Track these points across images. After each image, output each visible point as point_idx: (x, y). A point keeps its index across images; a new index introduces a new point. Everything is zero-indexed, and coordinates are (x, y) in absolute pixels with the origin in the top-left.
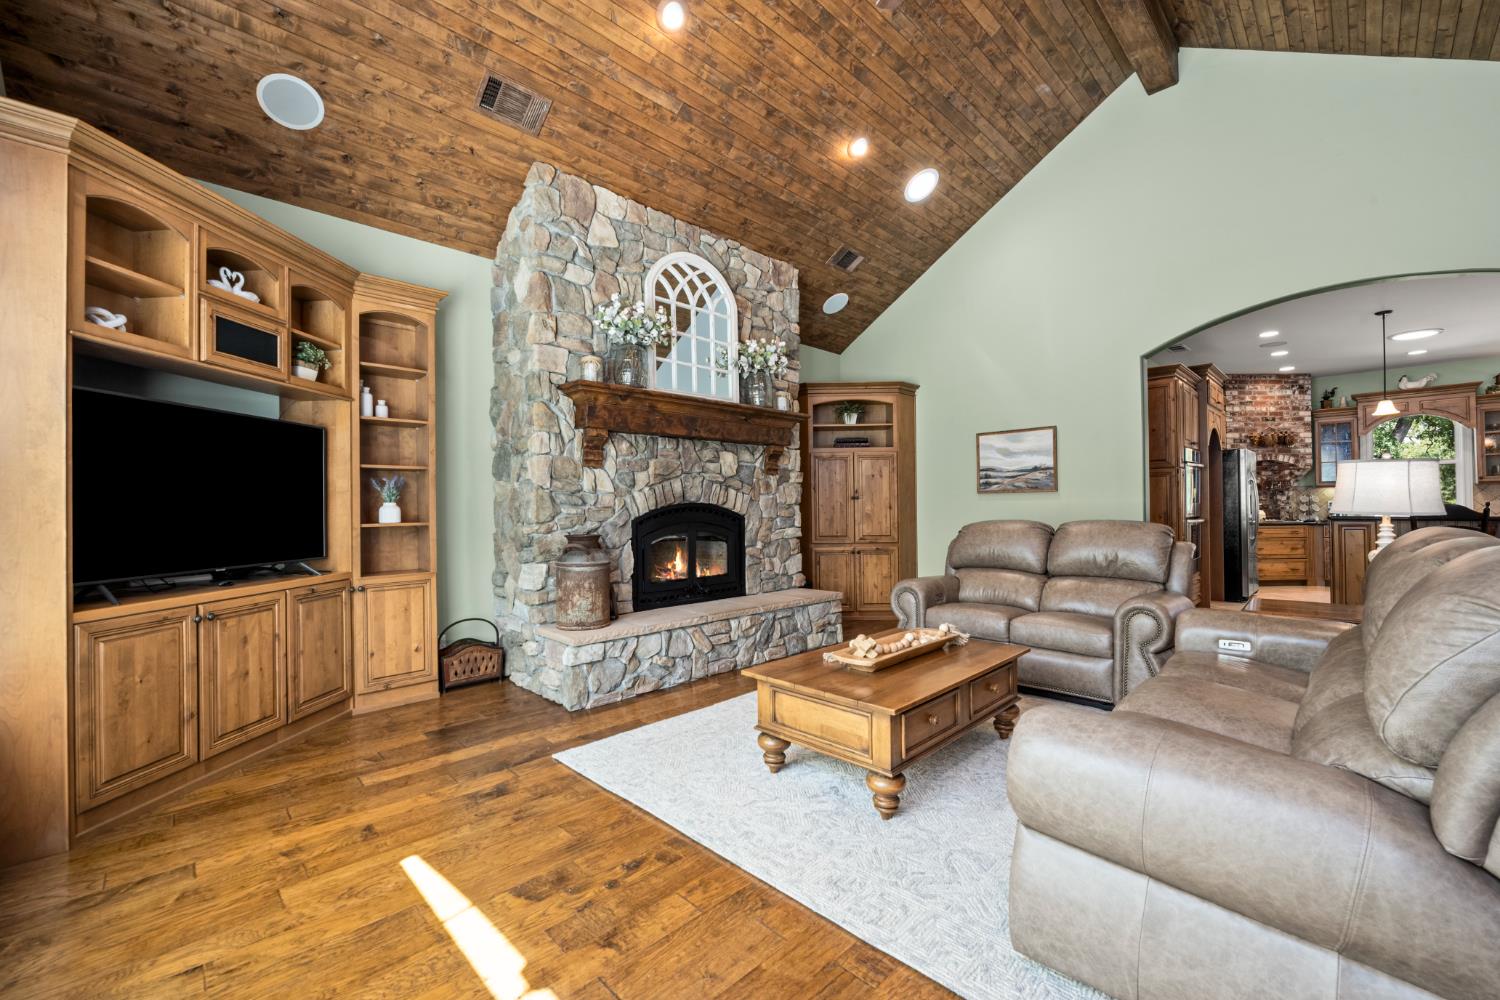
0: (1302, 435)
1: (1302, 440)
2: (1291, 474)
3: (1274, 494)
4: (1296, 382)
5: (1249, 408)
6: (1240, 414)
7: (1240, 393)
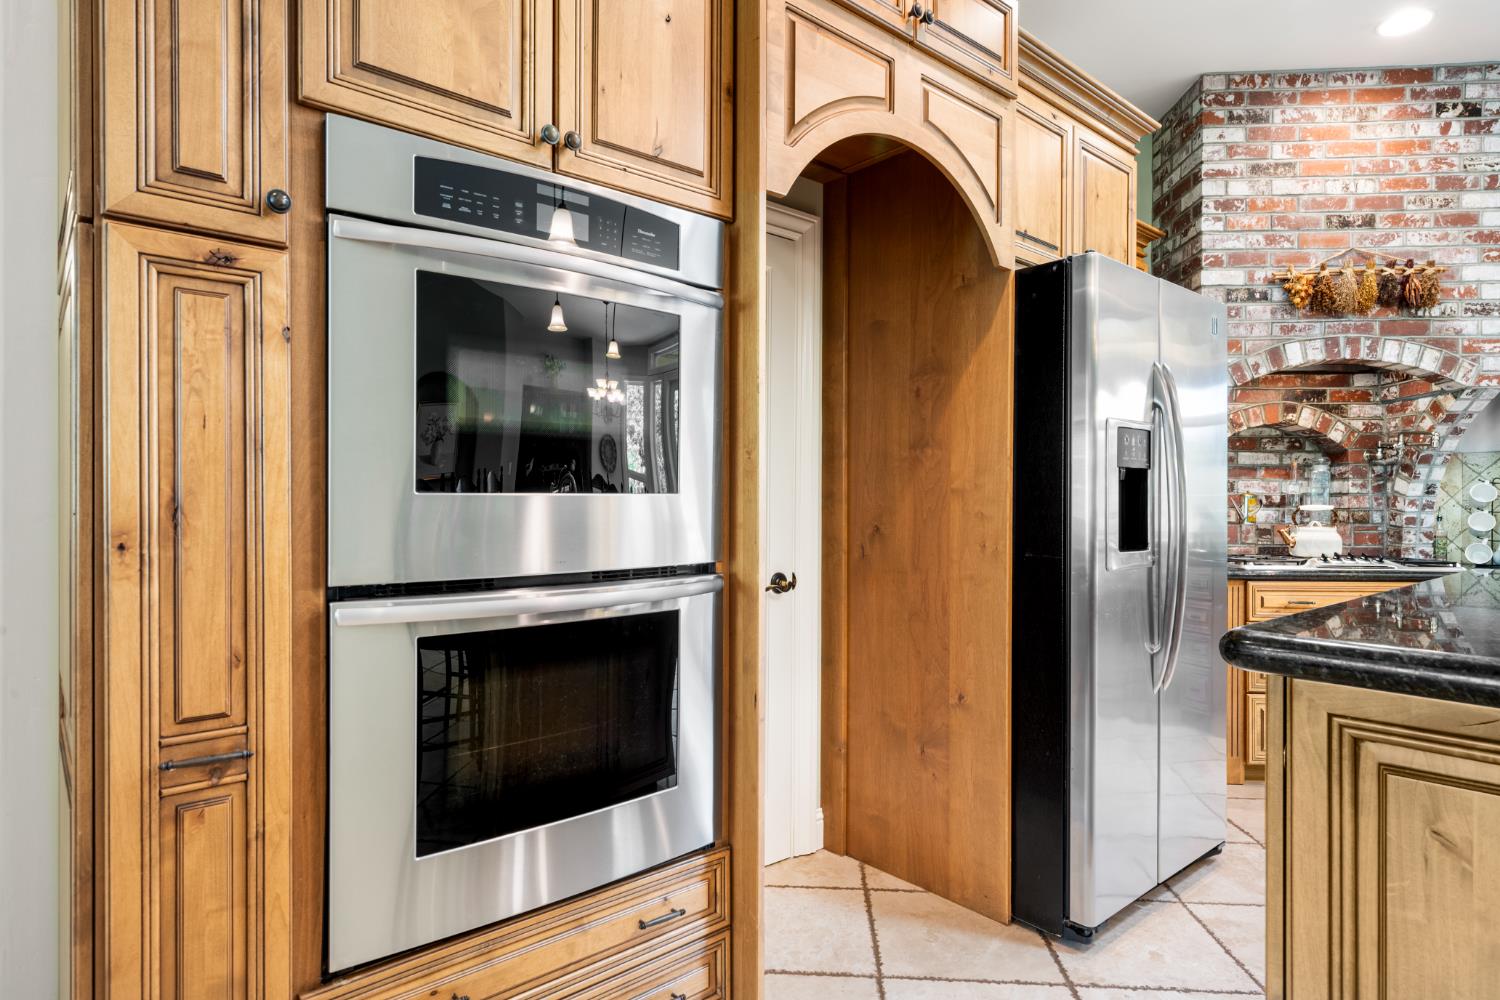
0: (1469, 274)
1: (1469, 292)
2: (1436, 408)
3: (1387, 476)
4: (1455, 92)
5: (1282, 186)
6: (1252, 206)
7: (1252, 136)
